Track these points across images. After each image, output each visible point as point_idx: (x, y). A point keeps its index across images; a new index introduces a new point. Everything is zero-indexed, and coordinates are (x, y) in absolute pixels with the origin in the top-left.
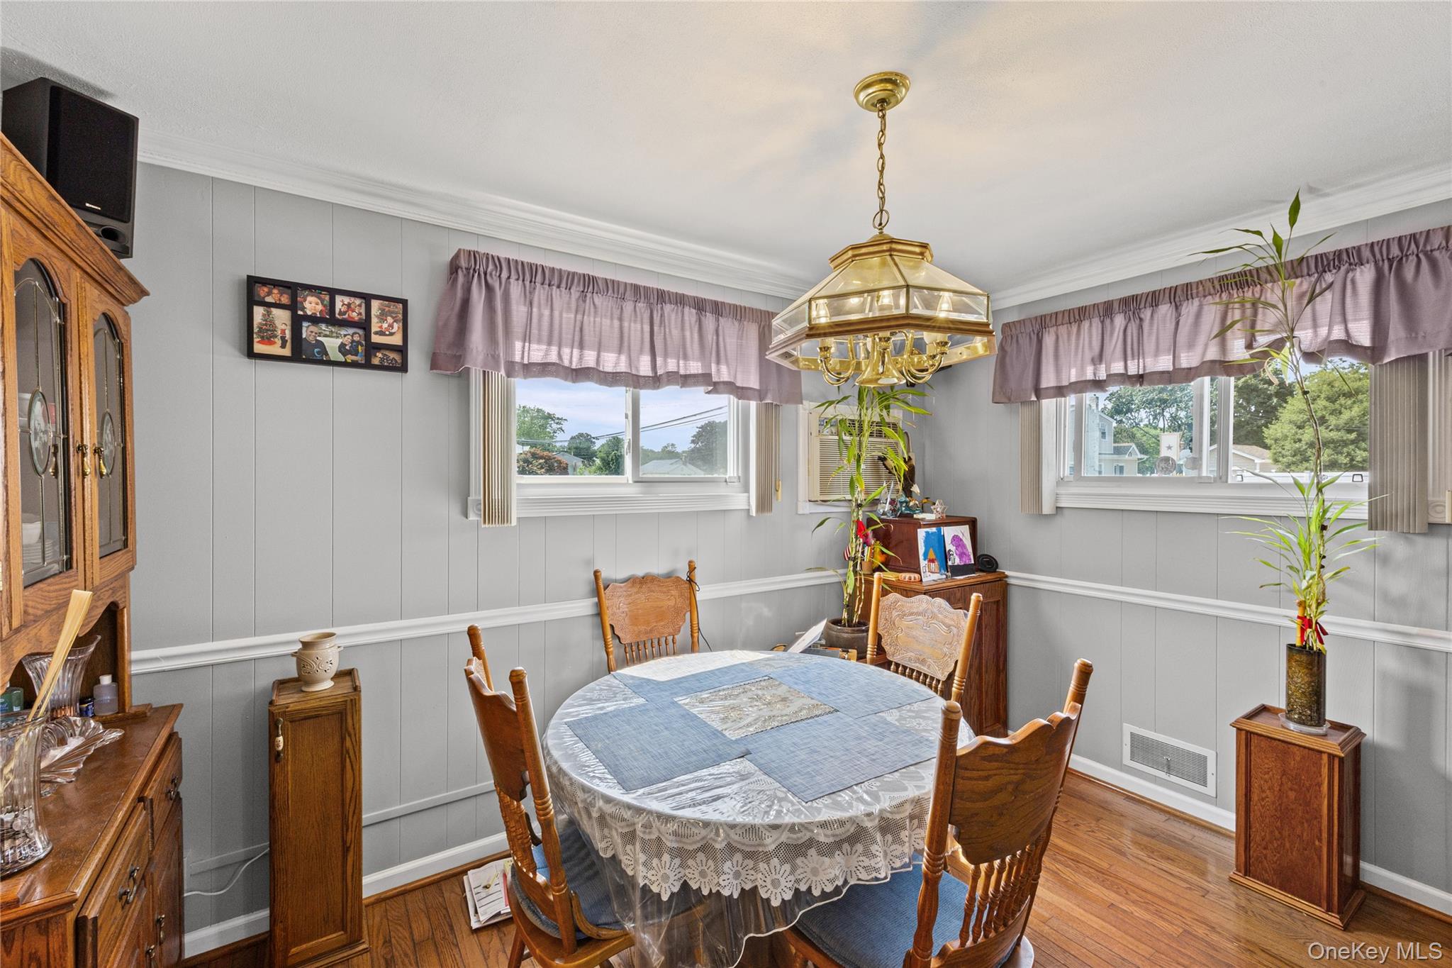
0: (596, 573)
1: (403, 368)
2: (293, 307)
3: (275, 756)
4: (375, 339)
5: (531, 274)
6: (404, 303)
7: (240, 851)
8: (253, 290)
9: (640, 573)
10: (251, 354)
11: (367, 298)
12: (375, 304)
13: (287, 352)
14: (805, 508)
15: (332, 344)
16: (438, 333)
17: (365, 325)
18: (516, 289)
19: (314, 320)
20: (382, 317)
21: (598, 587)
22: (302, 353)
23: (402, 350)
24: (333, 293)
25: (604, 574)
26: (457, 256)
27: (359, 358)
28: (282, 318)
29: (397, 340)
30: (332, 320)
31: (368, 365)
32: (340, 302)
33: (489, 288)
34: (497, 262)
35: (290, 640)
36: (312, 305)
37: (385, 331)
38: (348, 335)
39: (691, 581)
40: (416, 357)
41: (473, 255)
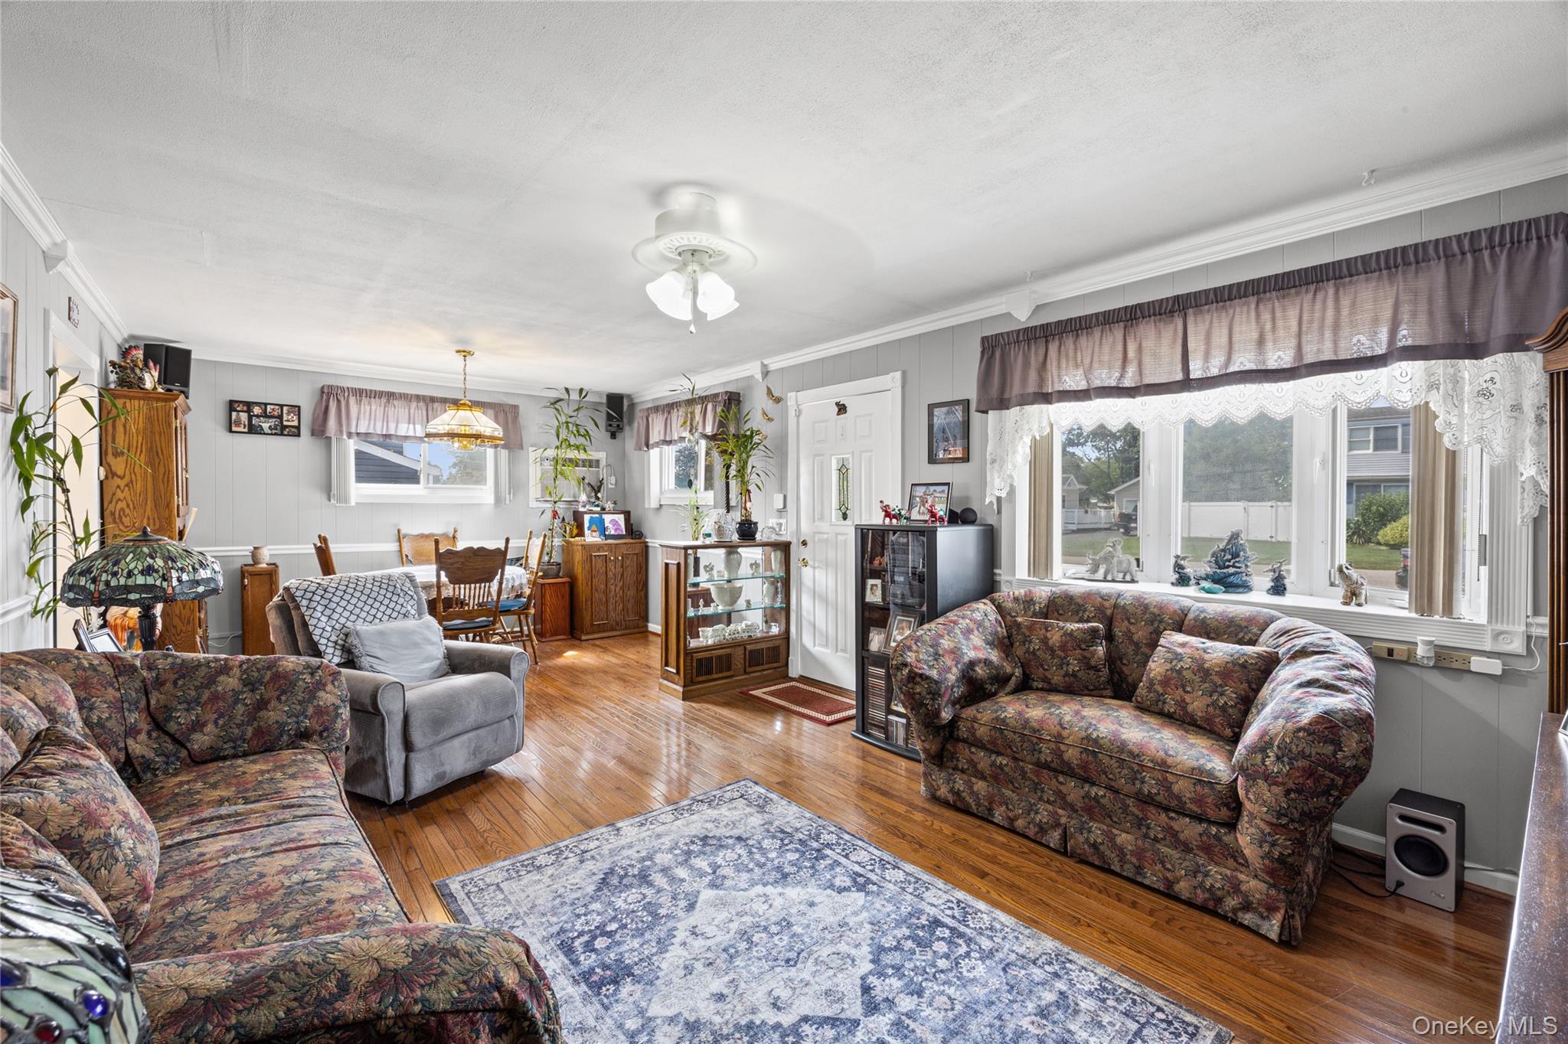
0: (399, 531)
1: (298, 435)
2: (249, 411)
3: (243, 587)
4: (285, 423)
5: (360, 393)
6: (299, 407)
7: (226, 633)
8: (232, 405)
9: (427, 532)
10: (231, 431)
11: (282, 406)
12: (285, 408)
13: (246, 430)
14: (533, 504)
15: (266, 426)
16: (314, 420)
17: (280, 417)
18: (352, 400)
19: (257, 416)
20: (289, 413)
21: (400, 538)
22: (253, 430)
23: (298, 428)
24: (266, 405)
25: (403, 532)
26: (323, 387)
27: (278, 432)
28: (244, 416)
29: (295, 423)
30: (265, 415)
31: (282, 434)
32: (269, 408)
33: (339, 401)
34: (343, 389)
35: (245, 550)
36: (257, 410)
37: (290, 420)
38: (272, 422)
39: (454, 537)
40: (305, 431)
41: (330, 387)
